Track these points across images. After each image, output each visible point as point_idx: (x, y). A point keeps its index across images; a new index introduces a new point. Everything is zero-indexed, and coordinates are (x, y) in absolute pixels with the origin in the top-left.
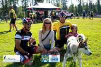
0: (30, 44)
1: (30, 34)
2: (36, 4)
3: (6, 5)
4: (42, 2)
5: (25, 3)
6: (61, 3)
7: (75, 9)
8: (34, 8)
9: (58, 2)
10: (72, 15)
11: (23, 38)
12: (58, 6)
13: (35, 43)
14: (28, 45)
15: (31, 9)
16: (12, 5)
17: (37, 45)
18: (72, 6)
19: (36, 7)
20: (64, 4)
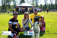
0: (17, 27)
1: (17, 21)
2: (21, 4)
3: (4, 4)
4: (24, 3)
5: (15, 3)
6: (35, 3)
7: (43, 7)
8: (20, 6)
9: (33, 3)
10: (41, 10)
11: (13, 23)
12: (33, 5)
13: (20, 26)
14: (16, 27)
15: (18, 7)
16: (8, 4)
17: (21, 27)
18: (41, 5)
19: (21, 5)
20: (36, 4)
